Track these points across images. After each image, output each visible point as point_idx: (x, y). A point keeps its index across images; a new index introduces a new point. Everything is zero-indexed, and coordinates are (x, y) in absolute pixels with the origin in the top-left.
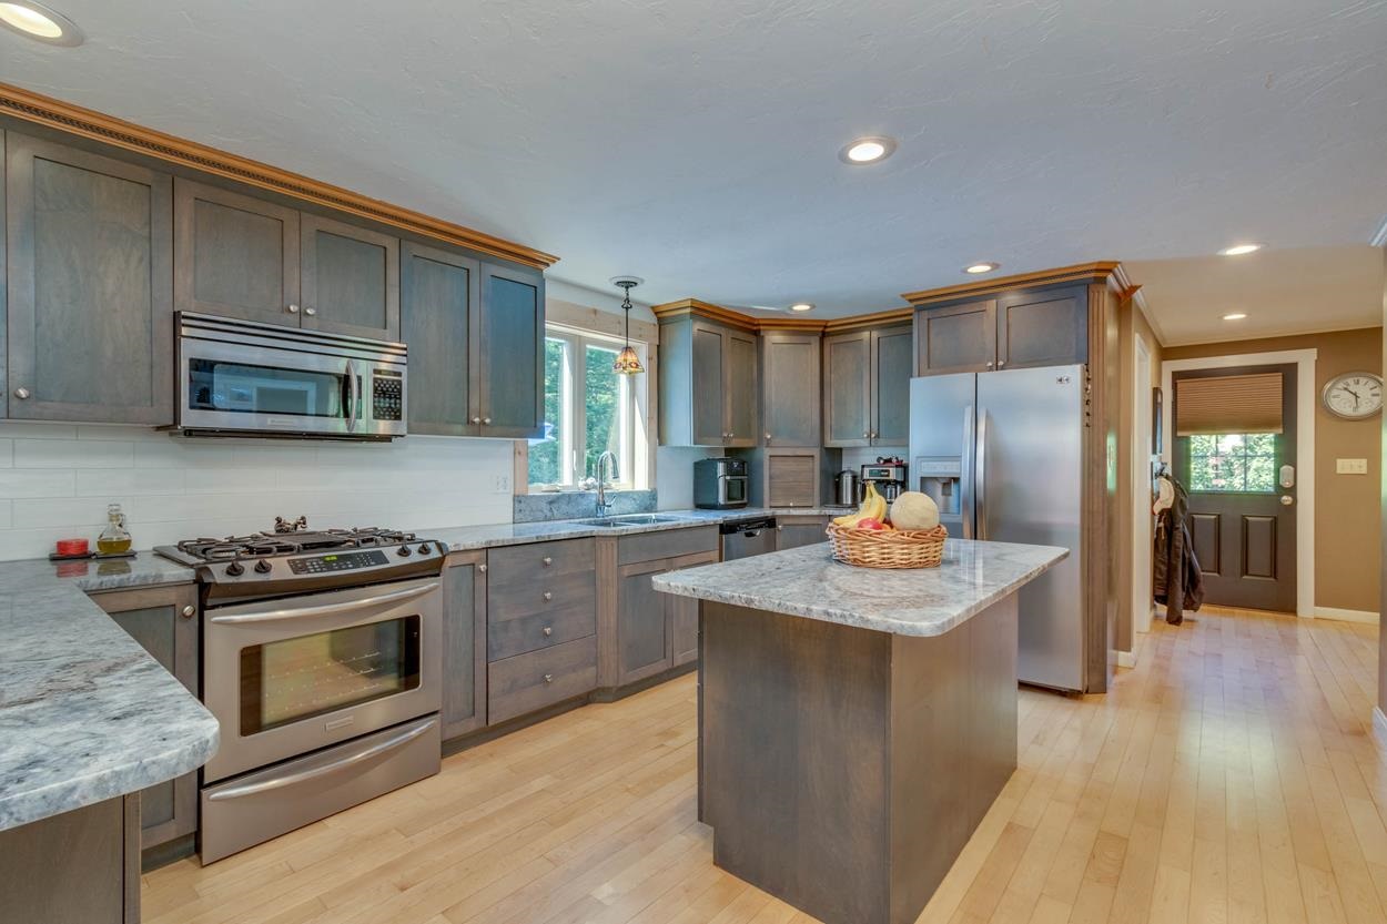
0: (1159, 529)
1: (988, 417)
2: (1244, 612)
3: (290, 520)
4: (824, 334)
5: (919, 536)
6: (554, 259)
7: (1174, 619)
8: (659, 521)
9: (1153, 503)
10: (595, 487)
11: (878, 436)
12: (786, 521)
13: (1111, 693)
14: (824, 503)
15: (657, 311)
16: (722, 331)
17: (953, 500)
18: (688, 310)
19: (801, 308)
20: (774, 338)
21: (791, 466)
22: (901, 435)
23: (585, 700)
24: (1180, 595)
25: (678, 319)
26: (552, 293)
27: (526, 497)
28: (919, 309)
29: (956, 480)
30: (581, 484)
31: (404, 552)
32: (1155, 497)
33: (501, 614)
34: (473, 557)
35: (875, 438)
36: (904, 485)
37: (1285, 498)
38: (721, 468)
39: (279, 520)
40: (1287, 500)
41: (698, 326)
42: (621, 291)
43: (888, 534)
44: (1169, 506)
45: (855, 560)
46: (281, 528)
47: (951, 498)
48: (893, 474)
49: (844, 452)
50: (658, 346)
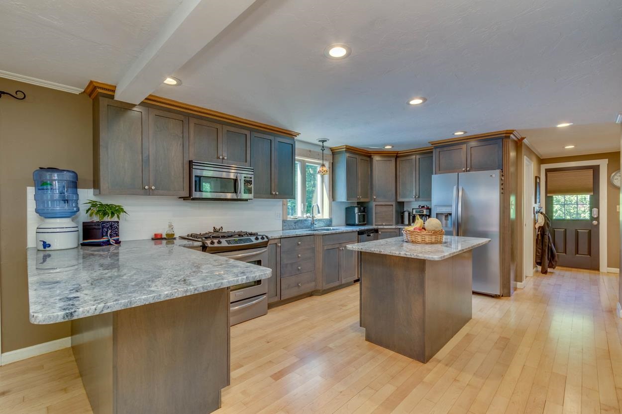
0: (538, 235)
1: (463, 190)
2: (576, 270)
3: (218, 228)
4: (396, 156)
5: (435, 233)
6: (298, 134)
7: (544, 272)
8: (333, 230)
9: (535, 223)
10: (310, 217)
11: (419, 197)
12: (382, 231)
13: (512, 297)
14: (397, 223)
15: (332, 150)
16: (357, 156)
17: (449, 222)
18: (344, 149)
19: (388, 147)
20: (376, 158)
21: (384, 209)
22: (429, 197)
23: (311, 294)
24: (547, 262)
25: (340, 152)
26: (298, 146)
27: (287, 221)
28: (436, 148)
29: (450, 214)
30: (305, 216)
31: (257, 239)
32: (535, 222)
33: (285, 261)
34: (276, 241)
35: (418, 198)
36: (429, 216)
37: (594, 222)
38: (356, 210)
39: (214, 228)
40: (595, 222)
41: (348, 155)
42: (321, 143)
43: (424, 232)
44: (542, 225)
45: (413, 241)
46: (215, 230)
47: (448, 221)
48: (425, 212)
49: (405, 203)
50: (332, 163)
